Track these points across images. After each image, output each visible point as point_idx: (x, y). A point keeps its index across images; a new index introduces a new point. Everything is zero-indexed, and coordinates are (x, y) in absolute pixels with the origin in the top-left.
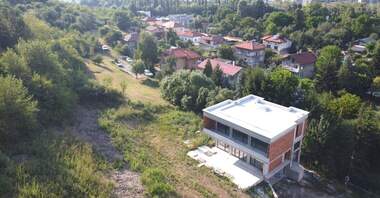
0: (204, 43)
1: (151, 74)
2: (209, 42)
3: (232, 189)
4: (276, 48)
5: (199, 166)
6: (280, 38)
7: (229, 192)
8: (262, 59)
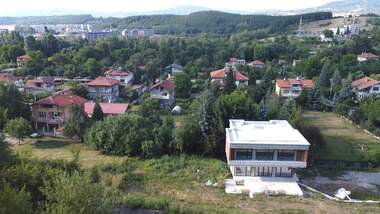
0: (34, 86)
1: (36, 134)
4: (123, 81)
5: (252, 196)
6: (123, 70)
8: (117, 94)
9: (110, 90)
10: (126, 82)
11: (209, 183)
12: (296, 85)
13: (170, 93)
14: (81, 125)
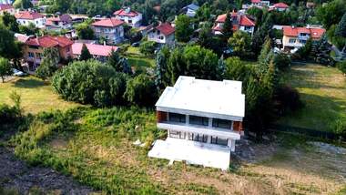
0: (52, 24)
1: (20, 73)
2: (56, 23)
3: (218, 174)
4: (130, 21)
5: (171, 163)
6: (131, 11)
7: (218, 178)
8: (122, 35)
9: (113, 31)
10: (134, 22)
11: (137, 142)
12: (305, 34)
13: (167, 36)
14: (51, 68)
